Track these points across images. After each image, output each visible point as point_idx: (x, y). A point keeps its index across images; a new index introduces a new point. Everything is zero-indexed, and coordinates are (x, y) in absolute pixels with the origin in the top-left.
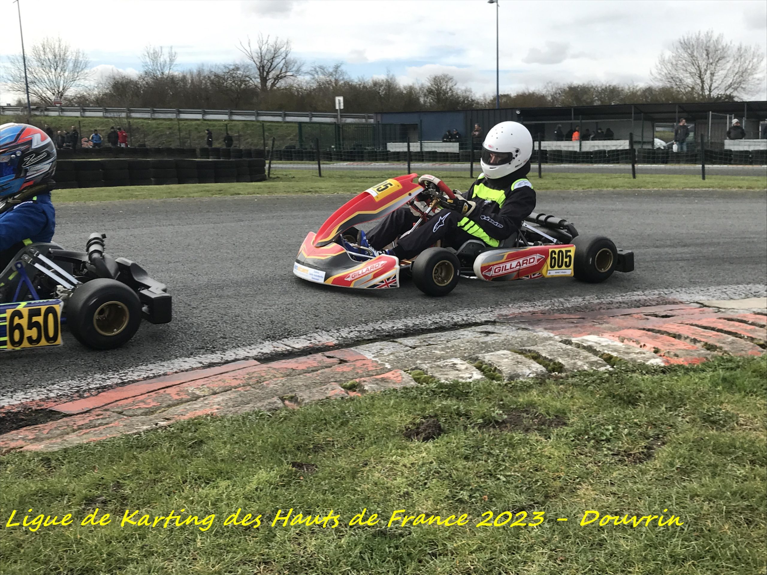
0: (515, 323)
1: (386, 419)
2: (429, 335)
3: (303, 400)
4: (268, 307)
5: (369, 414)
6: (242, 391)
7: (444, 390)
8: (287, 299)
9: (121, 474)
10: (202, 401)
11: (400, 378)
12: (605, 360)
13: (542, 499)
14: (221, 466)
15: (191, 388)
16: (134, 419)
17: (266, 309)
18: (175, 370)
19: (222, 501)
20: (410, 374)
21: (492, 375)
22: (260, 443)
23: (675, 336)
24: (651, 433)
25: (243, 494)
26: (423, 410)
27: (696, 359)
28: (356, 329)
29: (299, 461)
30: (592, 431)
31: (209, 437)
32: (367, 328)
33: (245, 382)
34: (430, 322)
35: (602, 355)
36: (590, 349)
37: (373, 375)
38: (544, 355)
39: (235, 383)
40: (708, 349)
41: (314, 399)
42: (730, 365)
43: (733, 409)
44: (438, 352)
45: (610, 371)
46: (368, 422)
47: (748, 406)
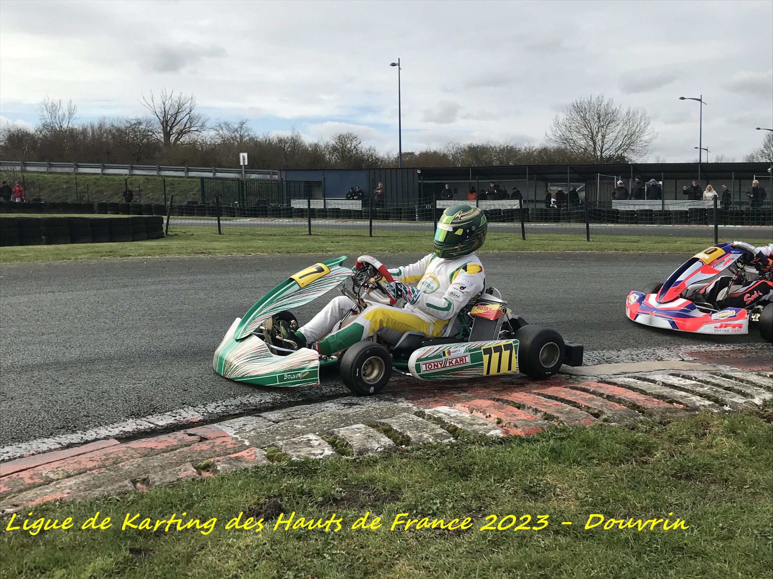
1: (231, 500)
2: (294, 408)
3: (154, 482)
4: (138, 382)
5: (215, 496)
6: (96, 474)
7: (293, 468)
8: (158, 372)
10: (55, 485)
11: (253, 457)
12: (451, 433)
14: (59, 554)
15: (45, 472)
17: (135, 384)
18: (32, 452)
20: (266, 451)
21: (344, 450)
24: (474, 506)
26: (270, 489)
27: (533, 429)
28: (224, 404)
29: (138, 547)
32: (234, 402)
33: (101, 463)
34: (298, 394)
35: (449, 426)
36: (439, 421)
37: (230, 454)
38: (395, 428)
39: (91, 465)
40: (546, 419)
41: (165, 481)
42: (562, 435)
43: (553, 480)
44: (299, 426)
45: (452, 444)
46: (213, 504)
47: (568, 476)
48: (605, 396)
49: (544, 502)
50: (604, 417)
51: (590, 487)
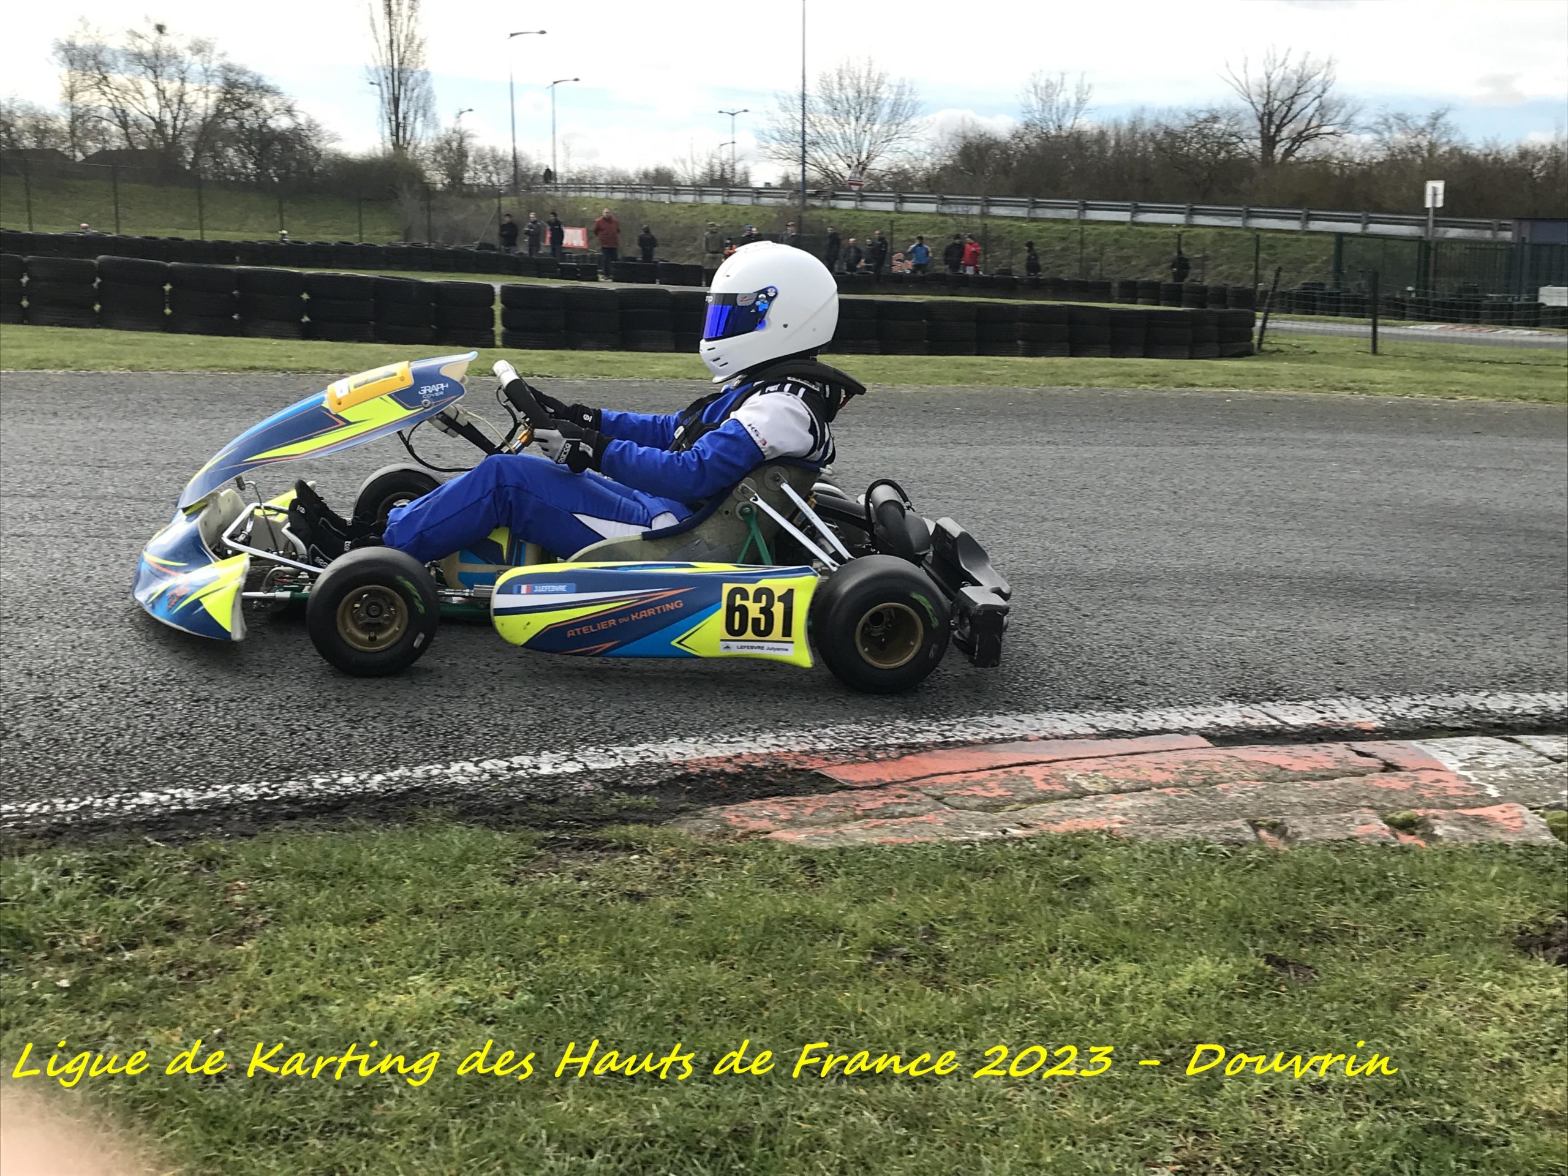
1: (1478, 904)
3: (1298, 834)
4: (1237, 633)
5: (1439, 887)
6: (1173, 796)
8: (1279, 620)
9: (938, 914)
10: (1093, 802)
11: (1517, 822)
14: (1122, 933)
15: (1072, 774)
16: (962, 814)
17: (1232, 635)
18: (1043, 734)
19: (1121, 1000)
20: (1542, 816)
22: (1202, 905)
25: (1164, 996)
26: (1565, 898)
28: (1428, 702)
29: (1280, 954)
31: (1101, 874)
32: (1450, 702)
33: (1179, 778)
37: (1456, 807)
39: (1158, 777)
41: (1321, 836)
46: (1436, 903)
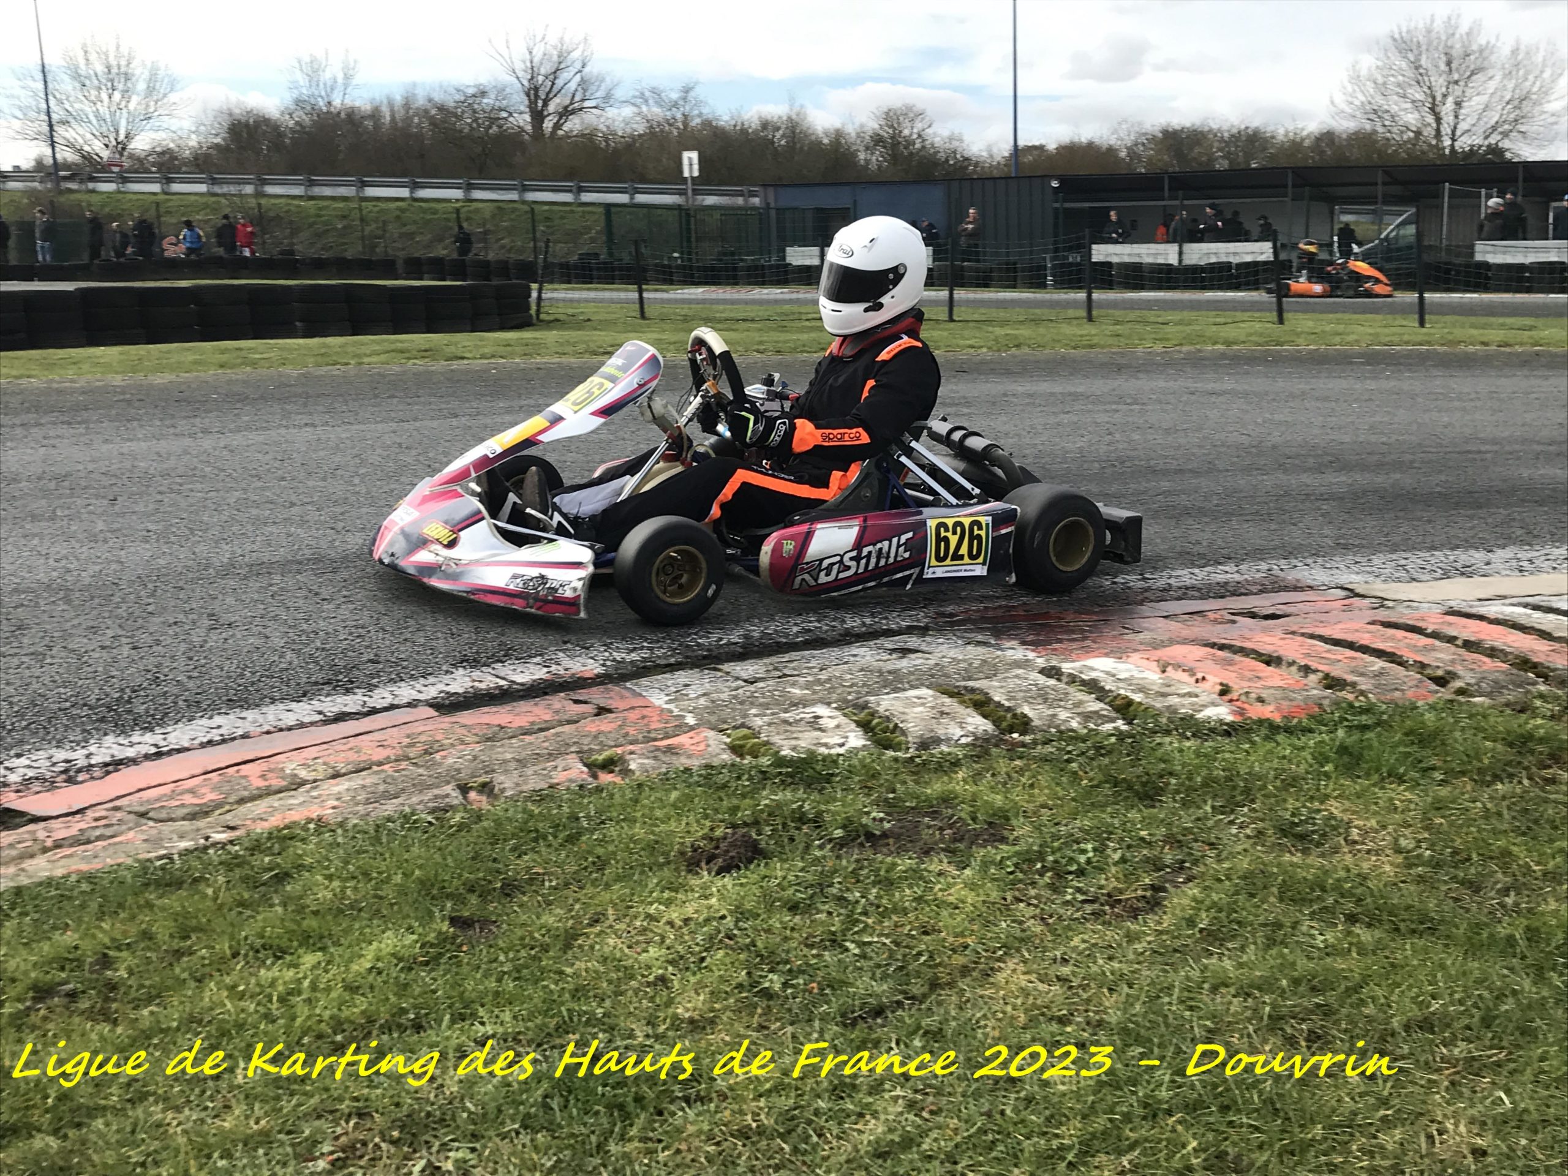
0: (966, 631)
1: (657, 830)
2: (787, 657)
3: (503, 790)
5: (624, 820)
6: (390, 772)
7: (784, 770)
9: (113, 940)
10: (308, 791)
12: (1117, 709)
13: (925, 989)
14: (311, 923)
15: (291, 765)
16: (166, 827)
18: (266, 728)
19: (299, 993)
20: (729, 736)
21: (888, 739)
22: (398, 878)
23: (1270, 660)
24: (1168, 859)
25: (343, 980)
26: (734, 810)
27: (1299, 707)
29: (467, 914)
30: (1053, 853)
31: (302, 866)
32: (667, 641)
33: (400, 752)
34: (795, 629)
35: (1115, 697)
36: (1093, 687)
37: (655, 740)
38: (996, 699)
39: (379, 754)
40: (1328, 687)
41: (525, 788)
42: (1364, 719)
43: (1345, 811)
44: (796, 691)
45: (1121, 732)
46: (620, 835)
47: (1376, 804)
48: (1459, 642)
49: (1323, 855)
50: (1458, 684)
51: (1426, 828)
